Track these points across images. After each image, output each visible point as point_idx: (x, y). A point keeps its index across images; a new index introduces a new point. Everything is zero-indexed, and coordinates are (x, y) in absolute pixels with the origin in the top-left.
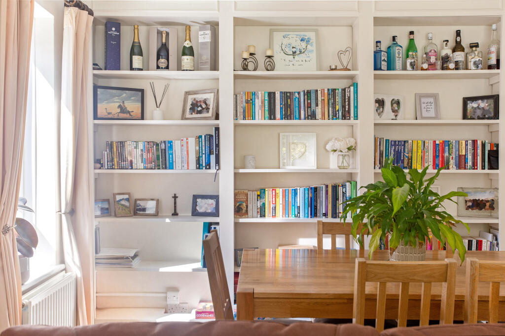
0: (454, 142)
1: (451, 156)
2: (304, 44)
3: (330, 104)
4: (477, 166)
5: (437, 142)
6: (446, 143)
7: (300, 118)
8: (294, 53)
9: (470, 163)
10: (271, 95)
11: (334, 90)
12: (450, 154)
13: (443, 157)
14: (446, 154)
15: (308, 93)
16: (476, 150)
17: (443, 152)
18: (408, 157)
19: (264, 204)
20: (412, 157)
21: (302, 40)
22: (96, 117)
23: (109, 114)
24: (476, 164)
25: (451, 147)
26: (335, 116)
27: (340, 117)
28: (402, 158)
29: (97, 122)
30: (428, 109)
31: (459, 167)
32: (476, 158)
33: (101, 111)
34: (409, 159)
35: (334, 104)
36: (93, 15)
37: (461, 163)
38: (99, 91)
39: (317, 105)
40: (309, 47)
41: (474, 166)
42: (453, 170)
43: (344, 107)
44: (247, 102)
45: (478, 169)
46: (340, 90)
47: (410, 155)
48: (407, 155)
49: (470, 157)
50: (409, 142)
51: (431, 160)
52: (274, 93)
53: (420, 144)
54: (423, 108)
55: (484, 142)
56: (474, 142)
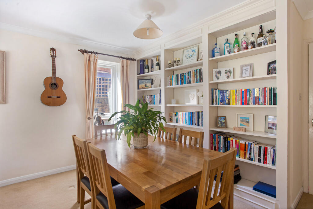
0: (252, 89)
1: (250, 98)
2: (193, 53)
3: (196, 76)
4: (266, 103)
5: (243, 90)
6: (248, 91)
7: (186, 84)
8: (189, 57)
9: (261, 101)
10: (177, 75)
11: (197, 70)
12: (250, 97)
13: (246, 98)
14: (248, 96)
15: (188, 73)
16: (265, 93)
17: (246, 95)
18: (228, 99)
19: (177, 118)
20: (230, 99)
21: (193, 51)
22: (138, 88)
23: (142, 87)
24: (265, 102)
25: (250, 92)
26: (197, 82)
27: (199, 82)
28: (225, 99)
29: (138, 90)
30: (246, 73)
31: (255, 103)
32: (265, 98)
33: (140, 87)
34: (228, 100)
35: (197, 76)
36: (135, 60)
37: (256, 101)
38: (140, 81)
39: (191, 78)
40: (194, 53)
41: (264, 103)
42: (251, 105)
43: (200, 77)
44: (171, 79)
45: (267, 104)
46: (199, 70)
47: (229, 97)
48: (228, 97)
49: (261, 98)
50: (229, 90)
51: (240, 100)
52: (178, 75)
53: (234, 91)
54: (243, 72)
55: (270, 88)
56: (264, 89)
